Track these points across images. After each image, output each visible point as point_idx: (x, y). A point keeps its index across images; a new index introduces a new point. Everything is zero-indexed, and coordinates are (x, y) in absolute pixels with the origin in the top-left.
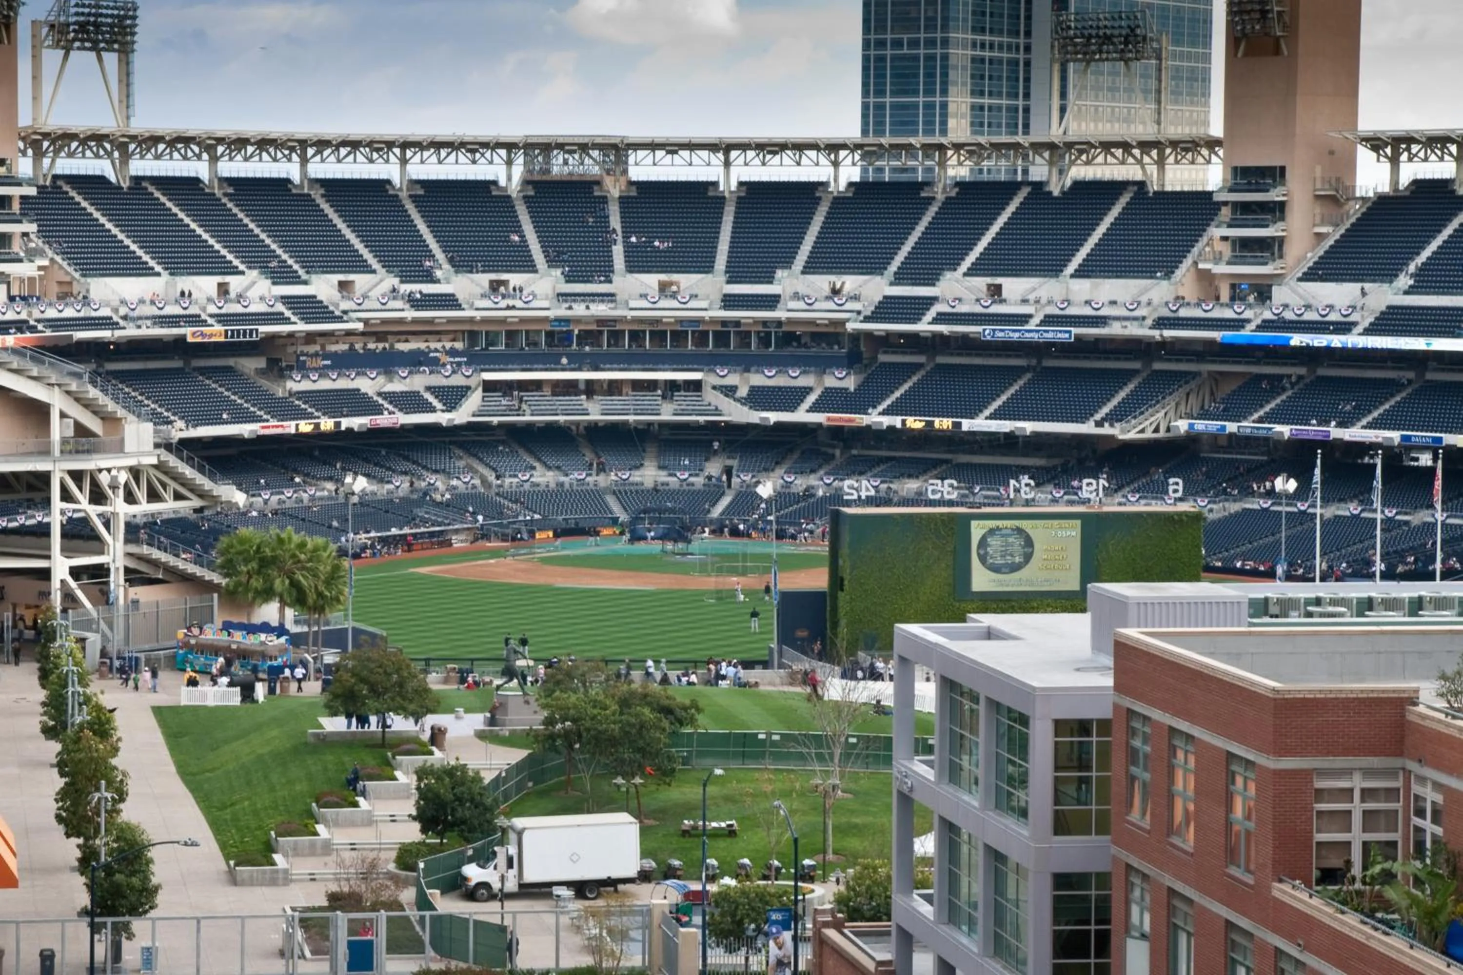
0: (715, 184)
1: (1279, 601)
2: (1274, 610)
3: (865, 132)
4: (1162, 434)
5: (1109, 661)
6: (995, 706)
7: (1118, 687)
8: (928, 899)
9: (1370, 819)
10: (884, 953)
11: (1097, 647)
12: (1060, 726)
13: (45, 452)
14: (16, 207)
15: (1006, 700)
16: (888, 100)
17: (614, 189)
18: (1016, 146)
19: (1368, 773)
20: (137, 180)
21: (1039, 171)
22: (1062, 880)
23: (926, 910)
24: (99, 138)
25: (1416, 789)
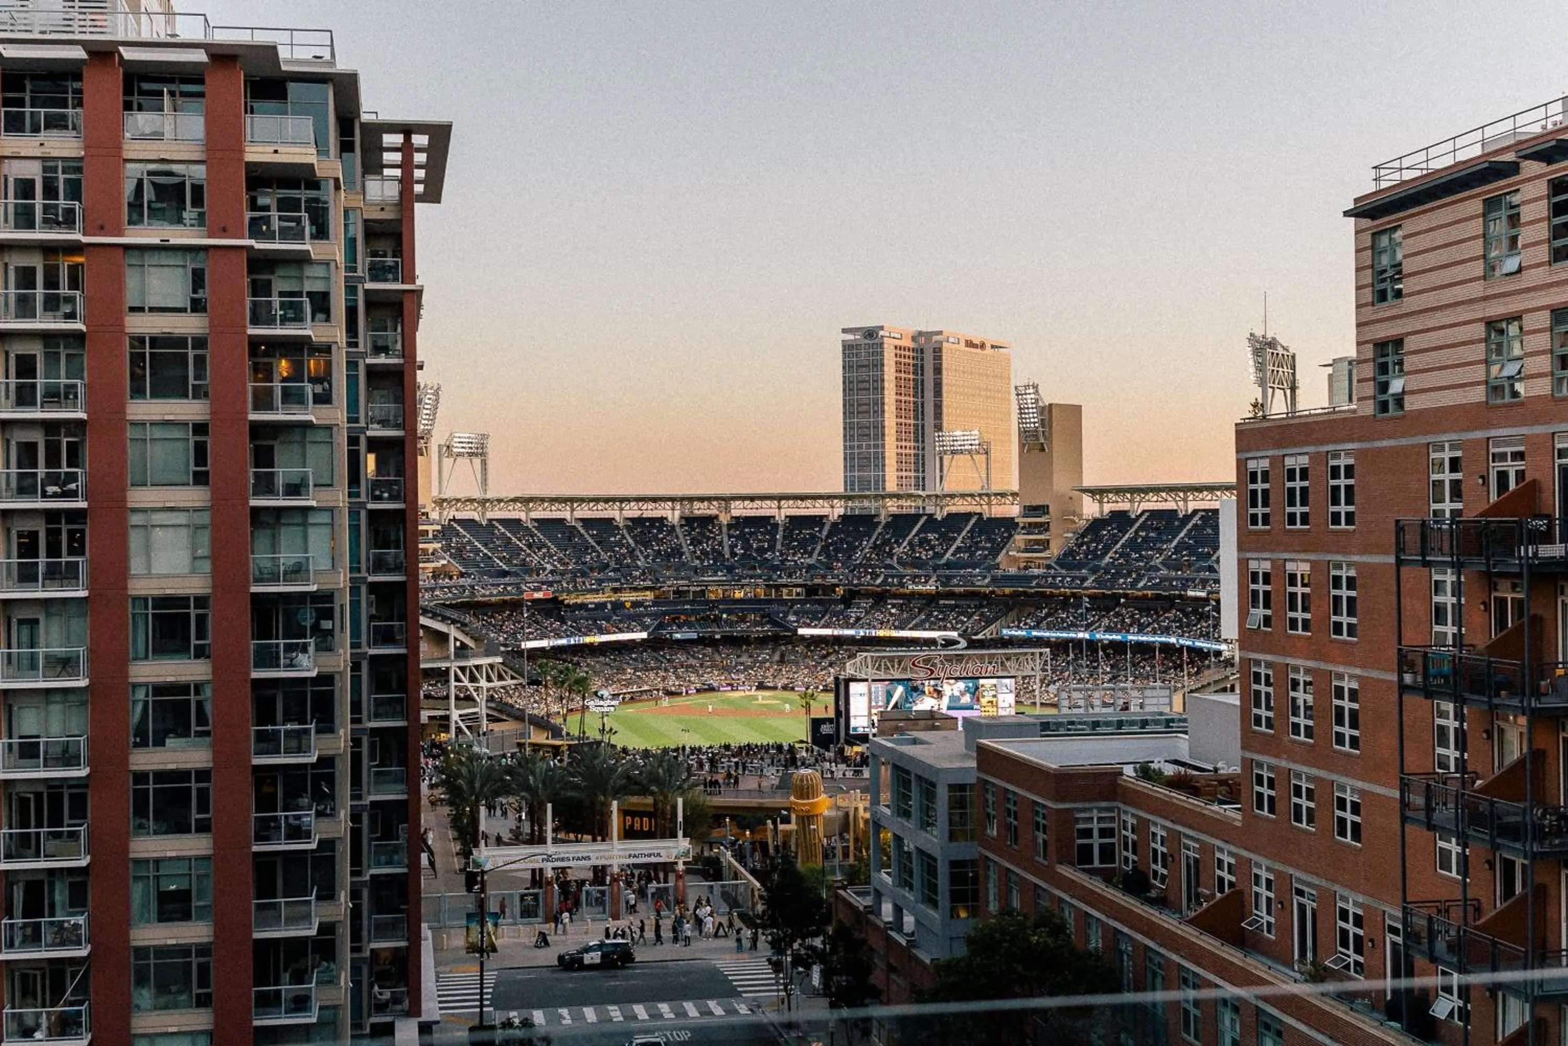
0: (774, 517)
1: (1055, 723)
2: (1052, 727)
3: (846, 490)
4: (994, 636)
5: (975, 755)
6: (919, 778)
7: (980, 768)
8: (887, 873)
9: (1100, 819)
10: (868, 901)
11: (967, 747)
12: (952, 788)
13: (447, 658)
14: (430, 536)
15: (926, 776)
16: (856, 474)
17: (724, 519)
18: (920, 496)
19: (1100, 810)
20: (490, 520)
21: (930, 510)
22: (954, 864)
23: (889, 880)
24: (471, 501)
25: (1123, 817)
